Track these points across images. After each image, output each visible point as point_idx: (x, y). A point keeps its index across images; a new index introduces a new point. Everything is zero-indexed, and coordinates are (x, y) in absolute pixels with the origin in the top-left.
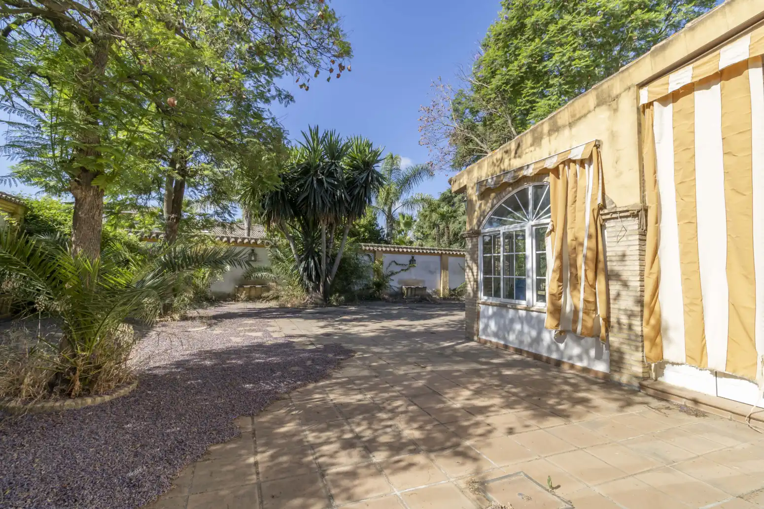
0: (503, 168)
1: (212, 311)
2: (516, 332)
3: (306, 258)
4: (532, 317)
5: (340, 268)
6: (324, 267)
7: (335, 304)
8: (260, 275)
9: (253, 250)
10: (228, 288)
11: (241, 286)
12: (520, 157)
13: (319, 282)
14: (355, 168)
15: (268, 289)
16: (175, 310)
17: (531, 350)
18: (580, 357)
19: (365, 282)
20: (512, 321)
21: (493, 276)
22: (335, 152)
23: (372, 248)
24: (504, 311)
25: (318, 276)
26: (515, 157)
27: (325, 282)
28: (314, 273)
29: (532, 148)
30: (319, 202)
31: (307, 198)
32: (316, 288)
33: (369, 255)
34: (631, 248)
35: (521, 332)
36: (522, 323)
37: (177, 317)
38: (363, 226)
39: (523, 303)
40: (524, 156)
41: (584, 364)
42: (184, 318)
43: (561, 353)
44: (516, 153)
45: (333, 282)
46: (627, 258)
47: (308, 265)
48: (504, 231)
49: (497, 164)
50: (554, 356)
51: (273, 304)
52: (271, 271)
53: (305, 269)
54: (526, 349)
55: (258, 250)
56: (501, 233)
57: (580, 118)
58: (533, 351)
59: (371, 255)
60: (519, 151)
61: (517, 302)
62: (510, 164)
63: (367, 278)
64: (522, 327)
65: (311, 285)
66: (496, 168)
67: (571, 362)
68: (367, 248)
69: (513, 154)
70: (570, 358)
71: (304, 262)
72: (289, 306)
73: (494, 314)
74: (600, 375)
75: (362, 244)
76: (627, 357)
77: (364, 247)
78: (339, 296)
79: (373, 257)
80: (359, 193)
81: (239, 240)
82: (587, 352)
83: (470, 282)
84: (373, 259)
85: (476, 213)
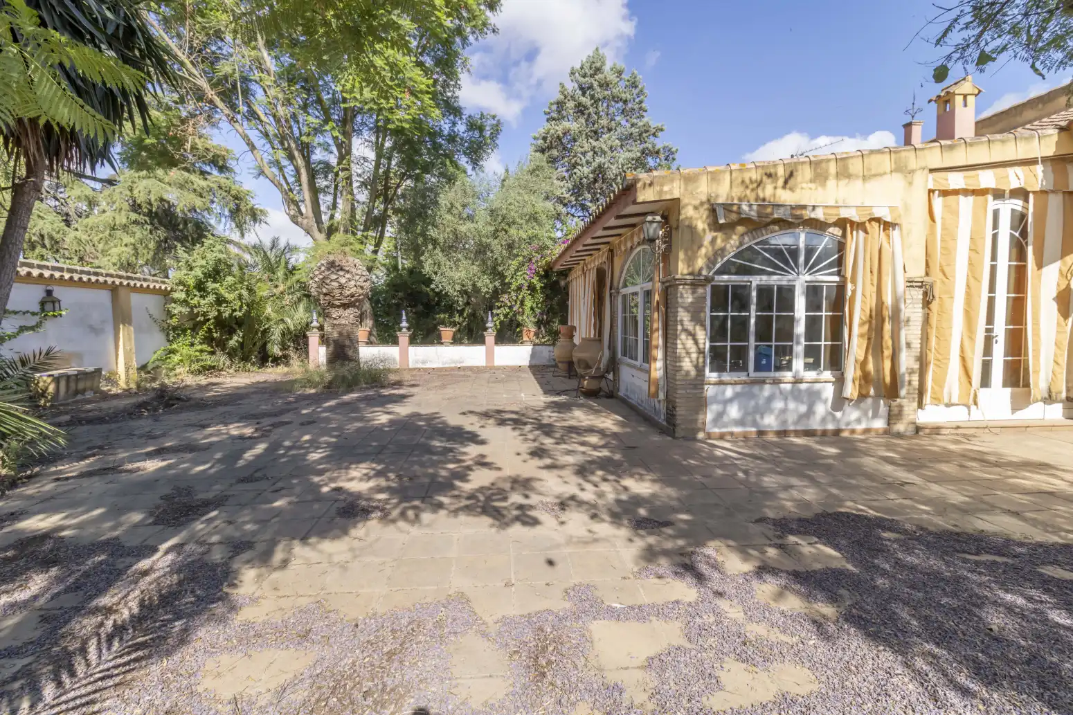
0: (761, 195)
2: (776, 412)
4: (800, 391)
12: (792, 189)
17: (799, 428)
18: (859, 421)
20: (770, 399)
21: (729, 344)
24: (756, 389)
26: (784, 187)
29: (813, 186)
34: (916, 315)
35: (784, 411)
36: (786, 399)
39: (788, 376)
40: (798, 191)
41: (863, 426)
43: (838, 421)
44: (786, 182)
46: (910, 323)
48: (758, 283)
49: (751, 187)
50: (830, 427)
54: (792, 428)
56: (754, 285)
57: (875, 175)
58: (803, 428)
60: (791, 182)
61: (777, 374)
62: (774, 195)
64: (786, 404)
66: (748, 192)
67: (850, 427)
69: (781, 182)
70: (848, 424)
73: (736, 396)
74: (881, 431)
76: (906, 409)
82: (866, 414)
83: (688, 353)
85: (703, 251)
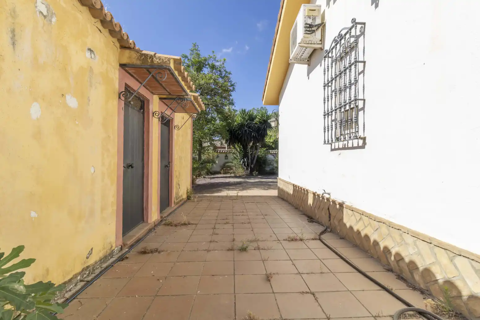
1: (212, 176)
3: (243, 158)
5: (257, 161)
6: (250, 161)
7: (254, 175)
8: (228, 164)
9: (226, 155)
10: (218, 169)
11: (222, 169)
13: (248, 167)
14: (260, 123)
15: (232, 169)
16: (202, 175)
19: (272, 167)
22: (252, 118)
23: (274, 152)
25: (248, 165)
27: (251, 167)
28: (246, 163)
30: (246, 138)
31: (242, 137)
32: (247, 169)
33: (273, 155)
37: (202, 177)
38: (272, 143)
42: (204, 177)
45: (254, 167)
47: (244, 160)
51: (233, 175)
52: (232, 163)
53: (243, 162)
55: (228, 155)
59: (275, 155)
63: (272, 165)
65: (245, 168)
68: (273, 152)
71: (243, 160)
72: (238, 175)
75: (270, 151)
77: (271, 152)
78: (256, 172)
79: (275, 156)
80: (261, 133)
81: (221, 151)
84: (275, 157)
